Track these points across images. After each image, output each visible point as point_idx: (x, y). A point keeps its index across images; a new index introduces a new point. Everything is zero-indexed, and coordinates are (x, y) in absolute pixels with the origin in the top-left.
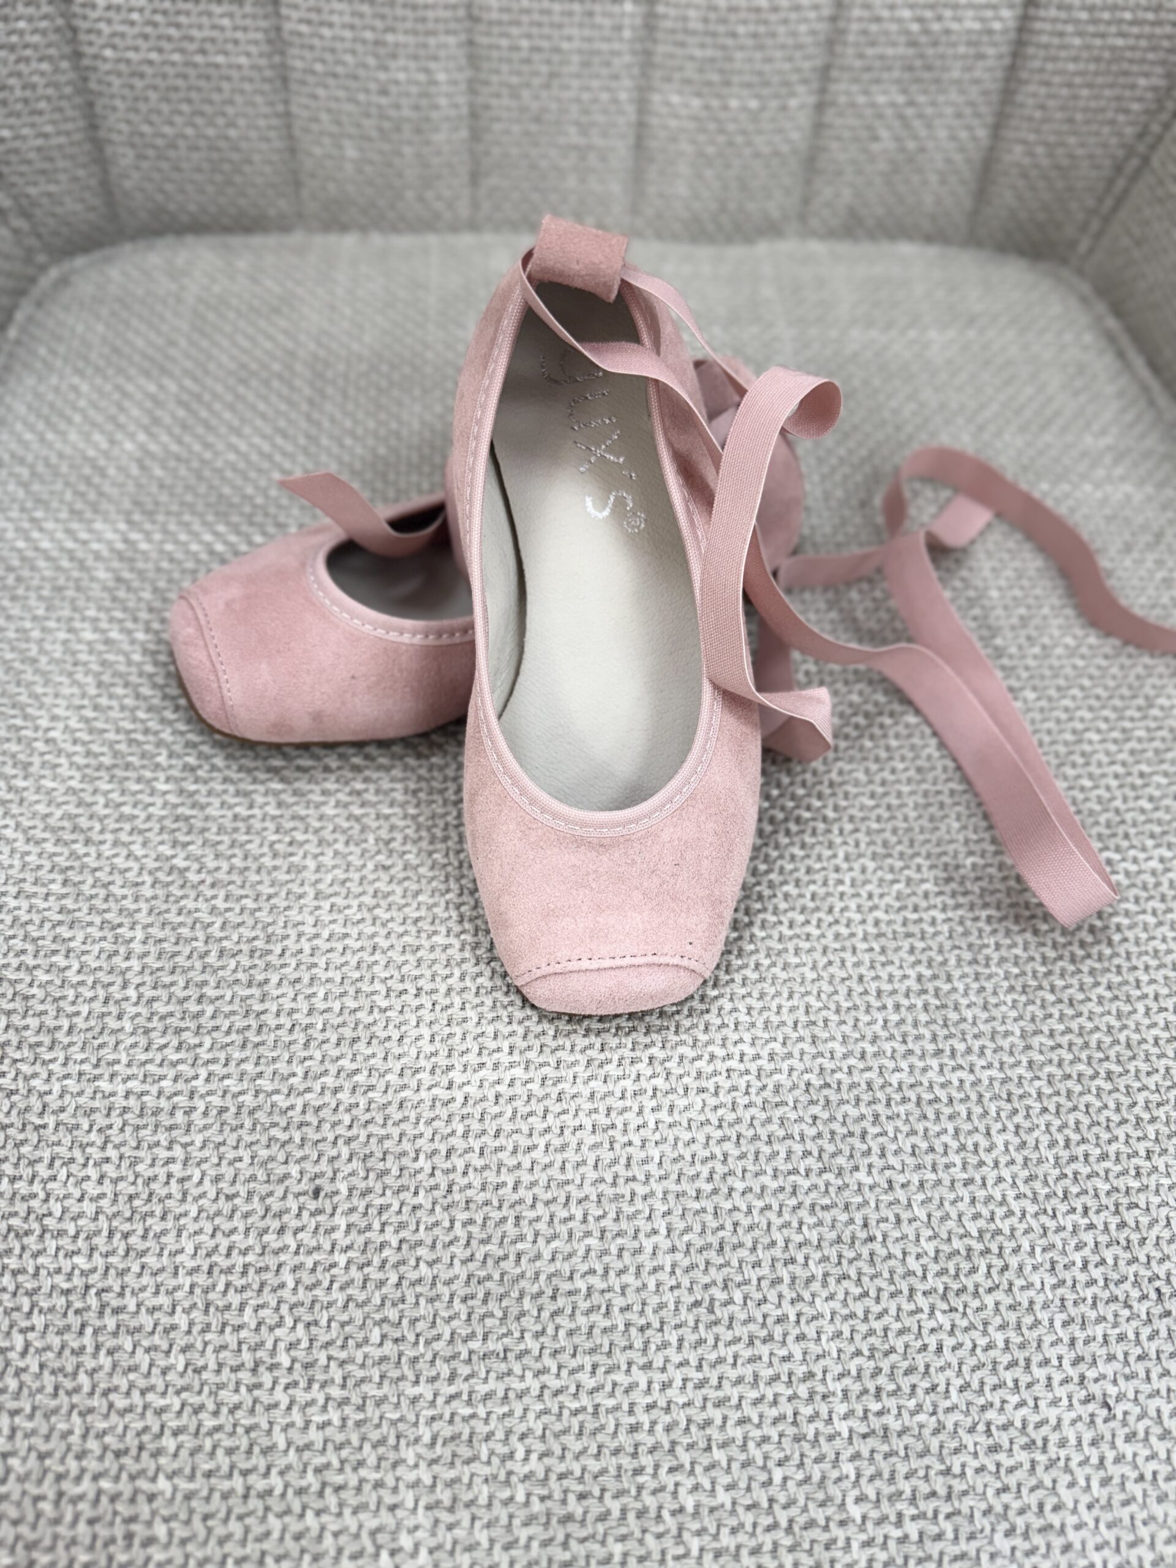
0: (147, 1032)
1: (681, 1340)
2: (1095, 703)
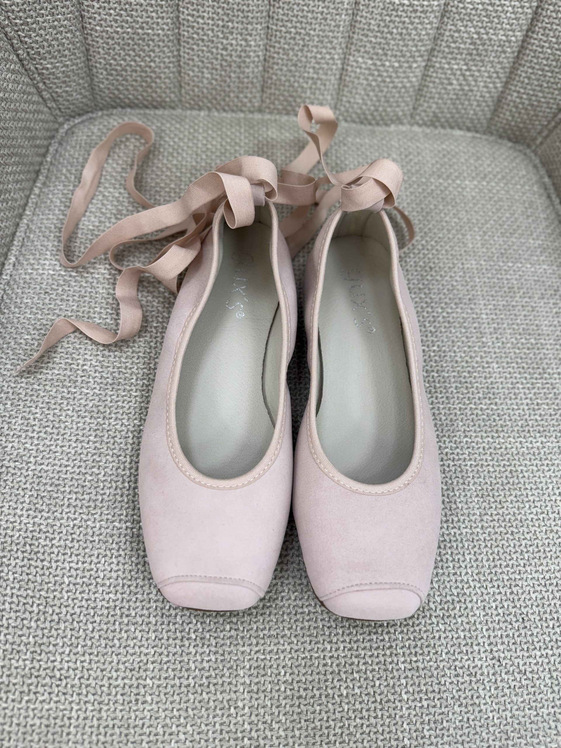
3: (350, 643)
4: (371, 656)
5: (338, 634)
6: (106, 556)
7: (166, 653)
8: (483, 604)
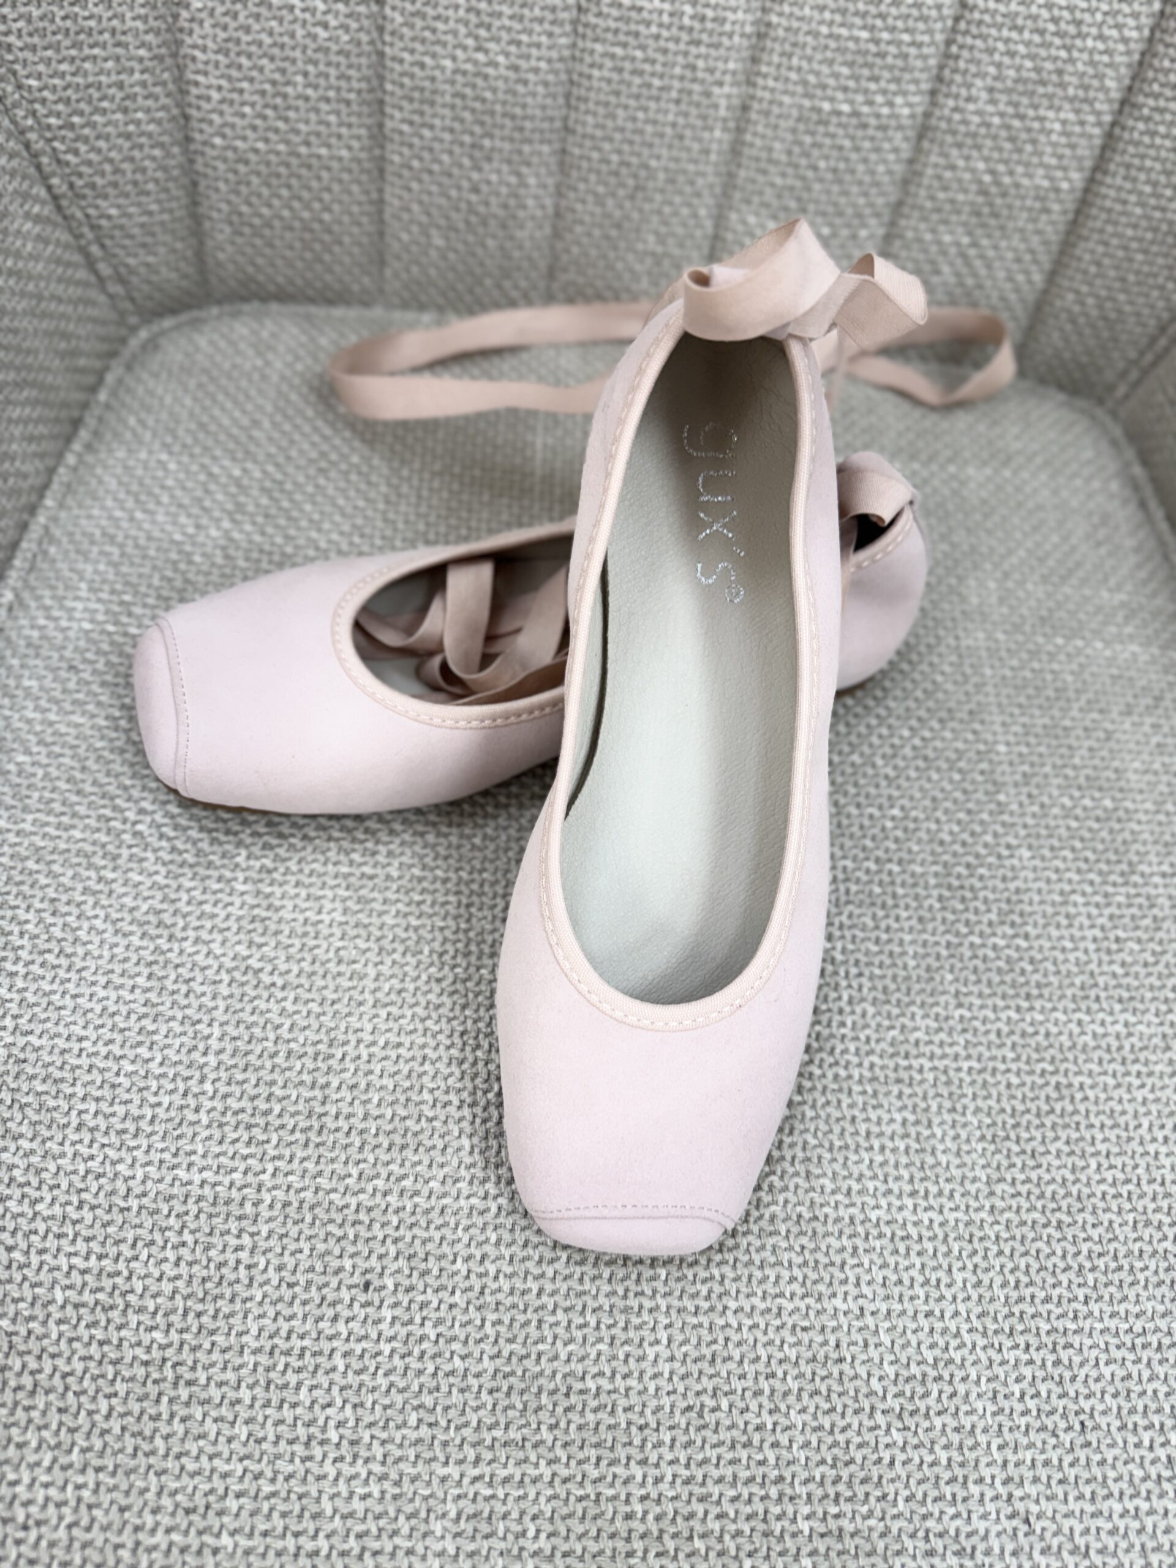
0: (221, 1125)
1: (673, 1440)
2: (1083, 866)
3: (687, 1466)
4: (734, 1499)
5: (659, 1444)
6: (152, 1243)
7: (269, 1474)
8: (992, 1386)
